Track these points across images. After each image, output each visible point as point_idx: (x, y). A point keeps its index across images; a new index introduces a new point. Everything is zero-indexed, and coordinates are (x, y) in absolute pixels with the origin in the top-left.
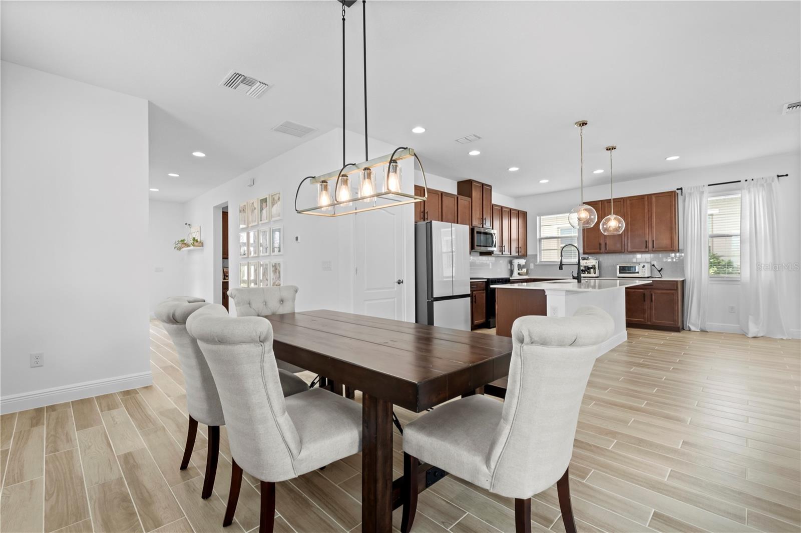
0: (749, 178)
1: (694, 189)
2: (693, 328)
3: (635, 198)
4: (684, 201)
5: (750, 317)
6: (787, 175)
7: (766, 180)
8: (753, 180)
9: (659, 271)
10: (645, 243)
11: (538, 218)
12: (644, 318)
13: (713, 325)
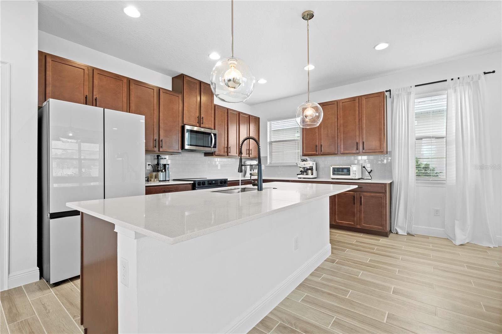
0: (455, 77)
1: (402, 89)
2: (400, 232)
3: (347, 100)
4: (393, 102)
5: (456, 222)
6: (494, 72)
7: (473, 78)
8: (459, 78)
9: (369, 173)
10: (356, 144)
11: (268, 123)
12: (354, 221)
13: (419, 228)
